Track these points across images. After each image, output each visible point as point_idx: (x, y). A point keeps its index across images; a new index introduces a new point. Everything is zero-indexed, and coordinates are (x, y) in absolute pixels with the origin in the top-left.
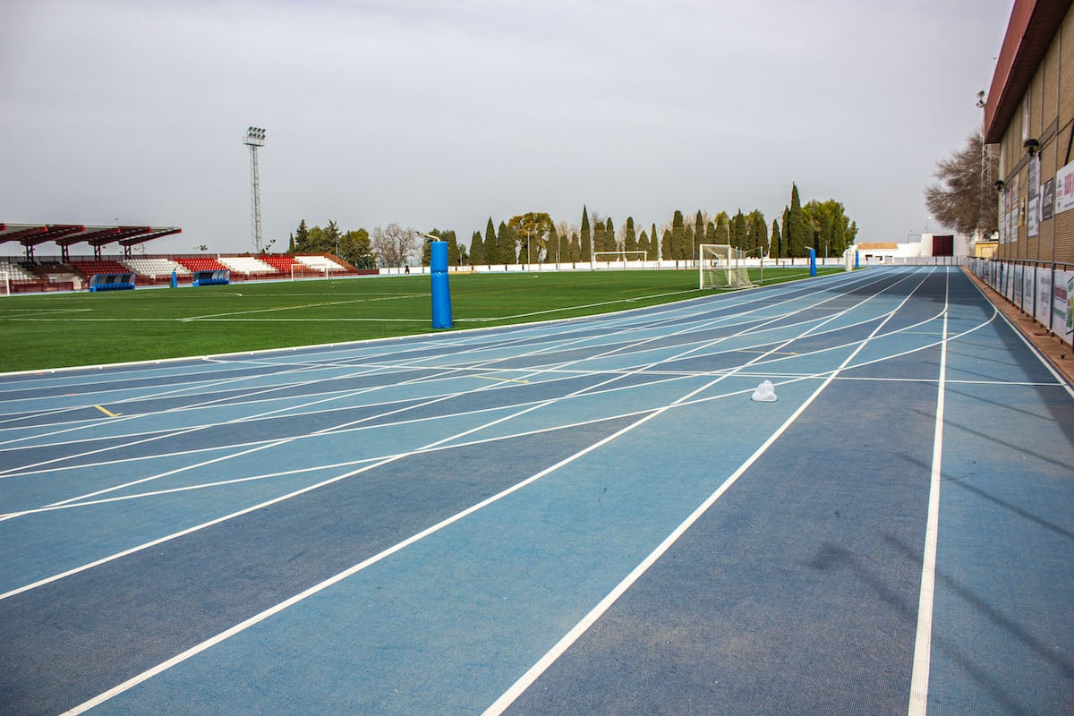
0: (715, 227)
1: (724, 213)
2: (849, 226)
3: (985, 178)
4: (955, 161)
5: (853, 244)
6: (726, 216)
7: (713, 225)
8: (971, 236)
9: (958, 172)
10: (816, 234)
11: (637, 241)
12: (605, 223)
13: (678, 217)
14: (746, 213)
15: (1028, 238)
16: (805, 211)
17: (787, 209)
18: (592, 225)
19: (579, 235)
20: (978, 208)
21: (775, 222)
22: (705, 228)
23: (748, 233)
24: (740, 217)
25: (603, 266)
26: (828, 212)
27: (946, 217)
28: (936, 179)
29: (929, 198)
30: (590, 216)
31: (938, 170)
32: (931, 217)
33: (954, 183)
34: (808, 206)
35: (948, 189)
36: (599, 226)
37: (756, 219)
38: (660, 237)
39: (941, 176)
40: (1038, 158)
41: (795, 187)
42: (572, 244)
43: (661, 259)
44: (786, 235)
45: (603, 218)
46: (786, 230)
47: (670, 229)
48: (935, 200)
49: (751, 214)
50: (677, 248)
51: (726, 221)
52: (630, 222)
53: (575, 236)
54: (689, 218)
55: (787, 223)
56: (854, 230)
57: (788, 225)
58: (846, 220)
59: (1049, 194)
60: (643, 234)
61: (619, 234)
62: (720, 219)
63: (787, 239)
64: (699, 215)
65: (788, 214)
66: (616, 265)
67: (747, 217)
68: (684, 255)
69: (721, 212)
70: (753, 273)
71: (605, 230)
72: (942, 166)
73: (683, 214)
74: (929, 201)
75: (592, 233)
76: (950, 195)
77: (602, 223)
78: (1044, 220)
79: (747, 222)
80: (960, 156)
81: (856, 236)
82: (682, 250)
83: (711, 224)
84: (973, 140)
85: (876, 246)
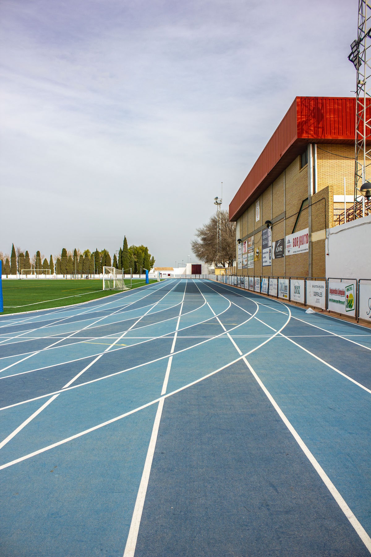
0: (84, 257)
1: (88, 250)
2: (151, 259)
3: (219, 237)
4: (205, 229)
5: (152, 268)
6: (89, 252)
7: (82, 256)
8: (211, 265)
9: (206, 234)
10: (135, 262)
11: (42, 264)
12: (24, 254)
13: (64, 251)
14: (100, 251)
15: (263, 266)
16: (129, 251)
17: (121, 249)
18: (17, 254)
19: (10, 260)
20: (216, 252)
21: (115, 256)
22: (78, 258)
23: (101, 261)
24: (97, 253)
25: (23, 277)
26: (141, 251)
27: (200, 256)
28: (196, 237)
29: (193, 246)
30: (16, 250)
31: (197, 233)
32: (194, 255)
33: (204, 239)
34: (131, 248)
35: (201, 242)
36: (21, 255)
37: (105, 254)
38: (54, 262)
39: (199, 236)
40: (270, 229)
41: (125, 239)
42: (6, 265)
43: (54, 274)
44: (121, 262)
45: (23, 250)
46: (120, 260)
47: (60, 258)
48: (196, 248)
49: (102, 251)
50: (63, 268)
51: (90, 255)
52: (38, 254)
53: (7, 260)
54: (70, 252)
55: (121, 257)
56: (153, 261)
57: (122, 258)
58: (150, 256)
59: (279, 246)
60: (46, 260)
61: (32, 260)
62: (86, 253)
63: (121, 265)
64: (75, 251)
65: (121, 252)
66: (31, 277)
67: (100, 253)
68: (67, 272)
69: (86, 250)
70: (126, 282)
71: (24, 257)
72: (199, 231)
73: (67, 250)
74: (193, 248)
75: (17, 259)
76: (202, 245)
77: (22, 254)
78: (276, 258)
79: (100, 256)
80: (207, 227)
81: (154, 264)
82: (66, 269)
83: (81, 256)
84: (212, 219)
85: (163, 269)
